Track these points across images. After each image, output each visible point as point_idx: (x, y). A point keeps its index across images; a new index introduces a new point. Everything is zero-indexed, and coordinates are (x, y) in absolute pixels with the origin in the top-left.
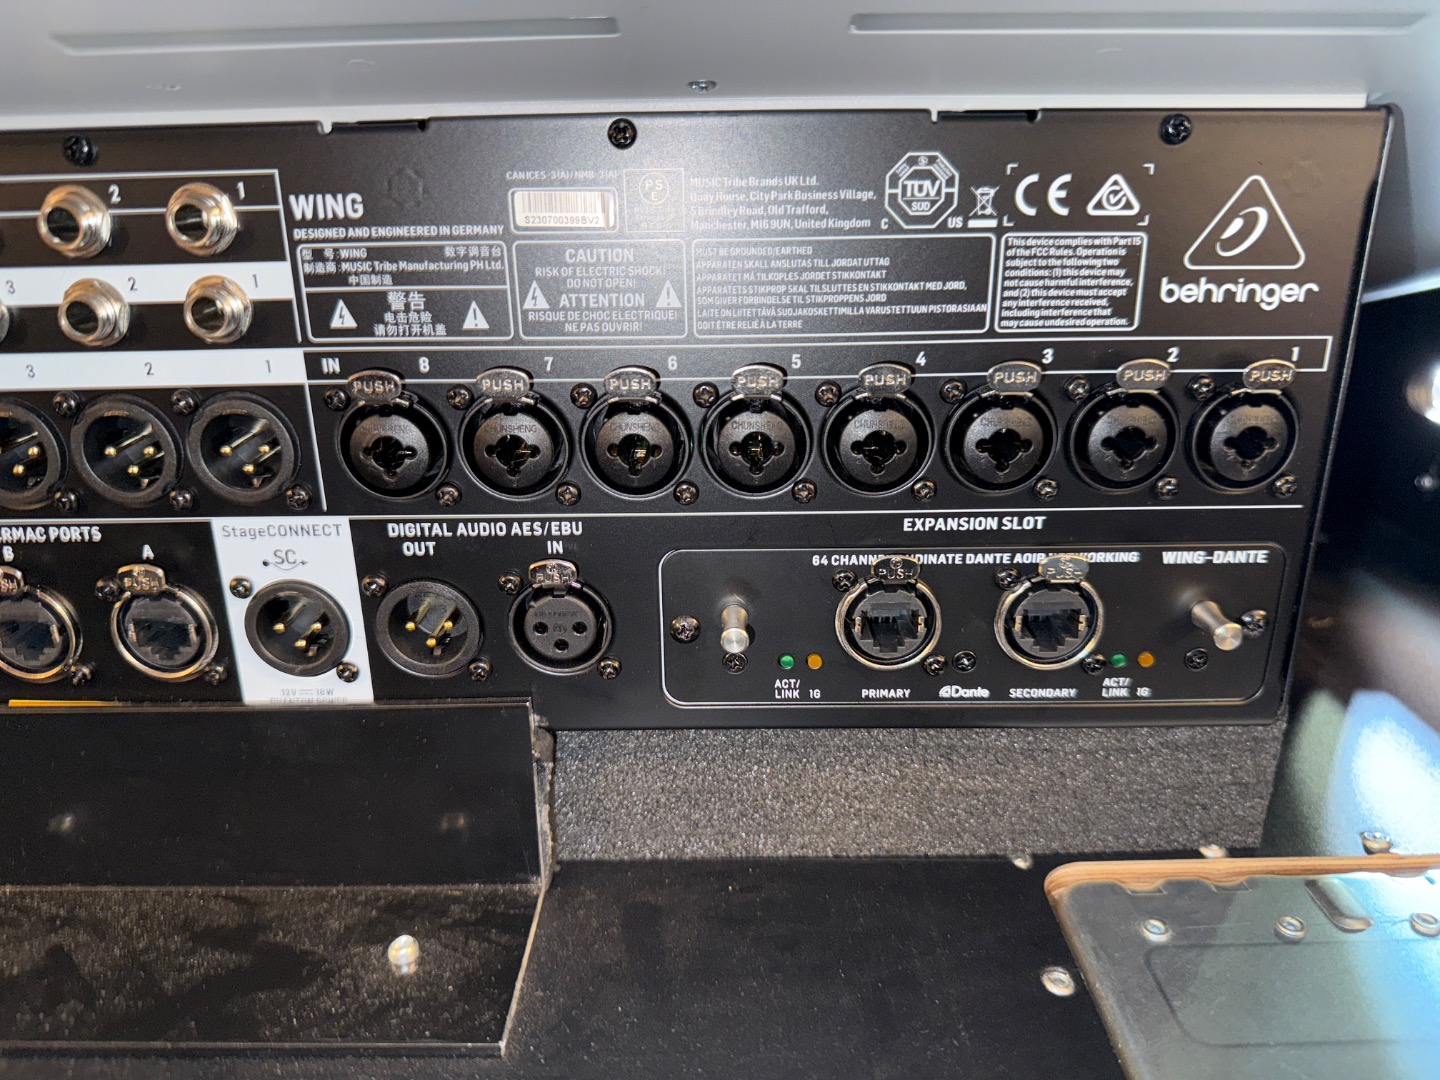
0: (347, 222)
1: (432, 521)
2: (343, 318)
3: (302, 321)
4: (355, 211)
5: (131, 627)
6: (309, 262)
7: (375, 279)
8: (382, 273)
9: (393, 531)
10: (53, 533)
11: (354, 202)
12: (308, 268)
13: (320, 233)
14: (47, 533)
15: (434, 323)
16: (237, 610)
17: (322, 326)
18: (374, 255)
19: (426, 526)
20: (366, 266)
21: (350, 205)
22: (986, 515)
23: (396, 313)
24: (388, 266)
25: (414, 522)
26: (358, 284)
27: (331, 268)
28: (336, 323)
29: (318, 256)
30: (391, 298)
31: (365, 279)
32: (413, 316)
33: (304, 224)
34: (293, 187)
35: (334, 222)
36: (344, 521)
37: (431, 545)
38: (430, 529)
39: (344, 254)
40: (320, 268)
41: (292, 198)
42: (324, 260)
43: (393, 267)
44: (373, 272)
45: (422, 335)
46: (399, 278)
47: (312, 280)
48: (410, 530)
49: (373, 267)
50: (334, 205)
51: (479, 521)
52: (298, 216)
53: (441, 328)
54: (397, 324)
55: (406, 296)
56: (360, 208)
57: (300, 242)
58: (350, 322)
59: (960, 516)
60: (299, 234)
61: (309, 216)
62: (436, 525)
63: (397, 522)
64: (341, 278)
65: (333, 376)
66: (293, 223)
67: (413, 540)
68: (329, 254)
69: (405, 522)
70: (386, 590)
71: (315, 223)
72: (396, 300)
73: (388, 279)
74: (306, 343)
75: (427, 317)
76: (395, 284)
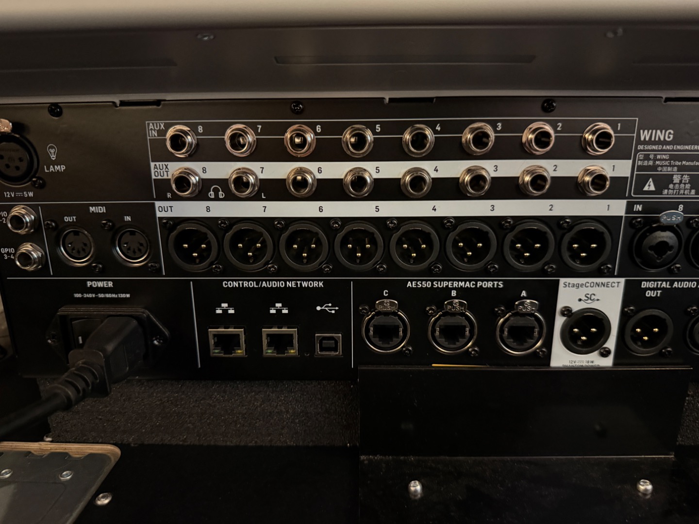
0: (665, 143)
1: (663, 281)
2: (650, 186)
3: (631, 189)
4: (669, 137)
5: (507, 330)
6: (641, 160)
7: (669, 169)
8: (675, 166)
9: (644, 285)
10: (479, 284)
11: (670, 133)
12: (640, 163)
13: (650, 147)
14: (476, 285)
15: (690, 189)
17: (639, 190)
18: (673, 158)
19: (660, 283)
20: (667, 163)
21: (667, 135)
23: (675, 184)
24: (678, 163)
25: (654, 281)
26: (661, 171)
27: (651, 163)
28: (646, 188)
29: (647, 158)
30: (675, 177)
31: (665, 169)
32: (682, 186)
33: (645, 143)
34: (643, 127)
35: (659, 142)
36: (622, 280)
37: (659, 292)
39: (659, 157)
40: (646, 163)
42: (649, 159)
43: (680, 164)
44: (670, 166)
45: (684, 194)
46: (681, 169)
47: (640, 168)
48: (651, 285)
49: (670, 163)
50: (660, 135)
51: (685, 281)
53: (693, 192)
54: (674, 189)
55: (682, 177)
56: (672, 136)
57: (641, 151)
58: (652, 188)
60: (640, 147)
61: (647, 139)
62: (664, 283)
63: (646, 281)
64: (654, 168)
65: (638, 212)
66: (639, 142)
67: (651, 289)
68: (652, 157)
69: (650, 281)
71: (650, 142)
72: (676, 179)
73: (676, 169)
74: (630, 197)
75: (688, 186)
76: (678, 171)
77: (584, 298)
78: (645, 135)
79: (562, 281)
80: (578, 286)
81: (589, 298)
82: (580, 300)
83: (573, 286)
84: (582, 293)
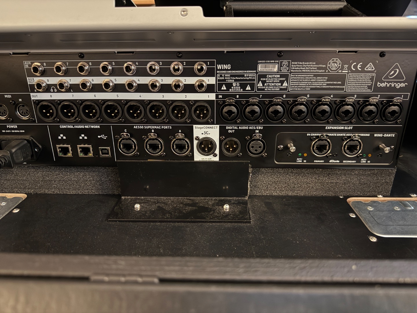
0: (227, 70)
1: (234, 126)
2: (224, 88)
3: (216, 88)
4: (229, 68)
5: (175, 145)
6: (219, 77)
7: (231, 81)
8: (233, 79)
9: (227, 128)
10: (162, 127)
11: (229, 66)
12: (219, 78)
13: (222, 72)
14: (161, 127)
15: (241, 89)
16: (195, 142)
17: (220, 89)
18: (231, 76)
19: (233, 127)
20: (230, 78)
21: (228, 67)
22: (342, 126)
23: (234, 87)
24: (234, 78)
25: (231, 126)
26: (228, 82)
27: (223, 78)
28: (222, 89)
29: (221, 76)
30: (233, 84)
31: (229, 80)
32: (237, 87)
33: (219, 70)
34: (218, 63)
35: (225, 70)
36: (218, 126)
37: (234, 131)
38: (234, 128)
39: (226, 76)
40: (221, 78)
41: (218, 65)
42: (222, 77)
43: (235, 78)
44: (231, 79)
45: (238, 91)
46: (235, 80)
47: (219, 80)
48: (230, 128)
49: (231, 78)
50: (225, 67)
51: (243, 126)
52: (218, 68)
53: (242, 90)
54: (234, 89)
55: (236, 84)
56: (230, 67)
57: (218, 73)
58: (225, 89)
59: (337, 126)
60: (218, 72)
61: (220, 68)
62: (235, 127)
63: (228, 126)
64: (225, 80)
65: (221, 98)
66: (217, 70)
67: (230, 130)
68: (223, 76)
69: (229, 126)
70: (225, 139)
71: (221, 70)
72: (234, 85)
73: (233, 81)
74: (217, 92)
75: (239, 87)
76: (234, 82)
77: (204, 133)
78: (219, 67)
79: (194, 126)
80: (201, 128)
81: (206, 133)
82: (202, 134)
83: (199, 128)
84: (203, 131)
